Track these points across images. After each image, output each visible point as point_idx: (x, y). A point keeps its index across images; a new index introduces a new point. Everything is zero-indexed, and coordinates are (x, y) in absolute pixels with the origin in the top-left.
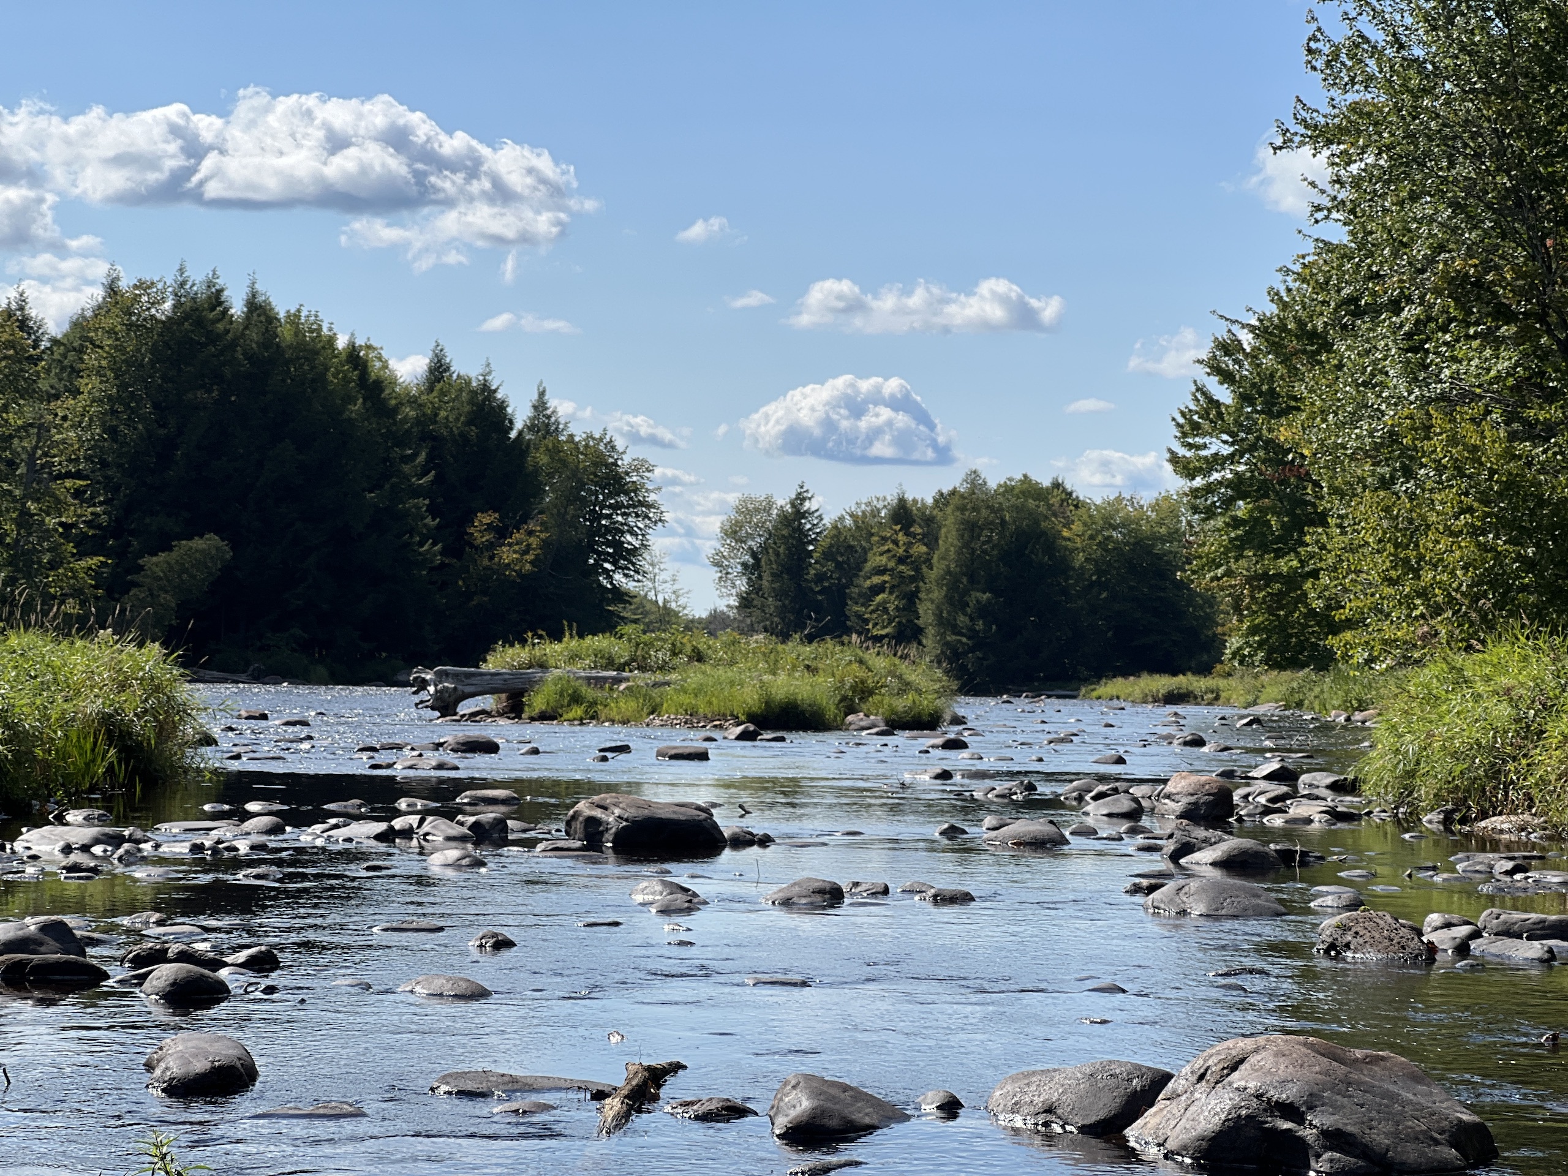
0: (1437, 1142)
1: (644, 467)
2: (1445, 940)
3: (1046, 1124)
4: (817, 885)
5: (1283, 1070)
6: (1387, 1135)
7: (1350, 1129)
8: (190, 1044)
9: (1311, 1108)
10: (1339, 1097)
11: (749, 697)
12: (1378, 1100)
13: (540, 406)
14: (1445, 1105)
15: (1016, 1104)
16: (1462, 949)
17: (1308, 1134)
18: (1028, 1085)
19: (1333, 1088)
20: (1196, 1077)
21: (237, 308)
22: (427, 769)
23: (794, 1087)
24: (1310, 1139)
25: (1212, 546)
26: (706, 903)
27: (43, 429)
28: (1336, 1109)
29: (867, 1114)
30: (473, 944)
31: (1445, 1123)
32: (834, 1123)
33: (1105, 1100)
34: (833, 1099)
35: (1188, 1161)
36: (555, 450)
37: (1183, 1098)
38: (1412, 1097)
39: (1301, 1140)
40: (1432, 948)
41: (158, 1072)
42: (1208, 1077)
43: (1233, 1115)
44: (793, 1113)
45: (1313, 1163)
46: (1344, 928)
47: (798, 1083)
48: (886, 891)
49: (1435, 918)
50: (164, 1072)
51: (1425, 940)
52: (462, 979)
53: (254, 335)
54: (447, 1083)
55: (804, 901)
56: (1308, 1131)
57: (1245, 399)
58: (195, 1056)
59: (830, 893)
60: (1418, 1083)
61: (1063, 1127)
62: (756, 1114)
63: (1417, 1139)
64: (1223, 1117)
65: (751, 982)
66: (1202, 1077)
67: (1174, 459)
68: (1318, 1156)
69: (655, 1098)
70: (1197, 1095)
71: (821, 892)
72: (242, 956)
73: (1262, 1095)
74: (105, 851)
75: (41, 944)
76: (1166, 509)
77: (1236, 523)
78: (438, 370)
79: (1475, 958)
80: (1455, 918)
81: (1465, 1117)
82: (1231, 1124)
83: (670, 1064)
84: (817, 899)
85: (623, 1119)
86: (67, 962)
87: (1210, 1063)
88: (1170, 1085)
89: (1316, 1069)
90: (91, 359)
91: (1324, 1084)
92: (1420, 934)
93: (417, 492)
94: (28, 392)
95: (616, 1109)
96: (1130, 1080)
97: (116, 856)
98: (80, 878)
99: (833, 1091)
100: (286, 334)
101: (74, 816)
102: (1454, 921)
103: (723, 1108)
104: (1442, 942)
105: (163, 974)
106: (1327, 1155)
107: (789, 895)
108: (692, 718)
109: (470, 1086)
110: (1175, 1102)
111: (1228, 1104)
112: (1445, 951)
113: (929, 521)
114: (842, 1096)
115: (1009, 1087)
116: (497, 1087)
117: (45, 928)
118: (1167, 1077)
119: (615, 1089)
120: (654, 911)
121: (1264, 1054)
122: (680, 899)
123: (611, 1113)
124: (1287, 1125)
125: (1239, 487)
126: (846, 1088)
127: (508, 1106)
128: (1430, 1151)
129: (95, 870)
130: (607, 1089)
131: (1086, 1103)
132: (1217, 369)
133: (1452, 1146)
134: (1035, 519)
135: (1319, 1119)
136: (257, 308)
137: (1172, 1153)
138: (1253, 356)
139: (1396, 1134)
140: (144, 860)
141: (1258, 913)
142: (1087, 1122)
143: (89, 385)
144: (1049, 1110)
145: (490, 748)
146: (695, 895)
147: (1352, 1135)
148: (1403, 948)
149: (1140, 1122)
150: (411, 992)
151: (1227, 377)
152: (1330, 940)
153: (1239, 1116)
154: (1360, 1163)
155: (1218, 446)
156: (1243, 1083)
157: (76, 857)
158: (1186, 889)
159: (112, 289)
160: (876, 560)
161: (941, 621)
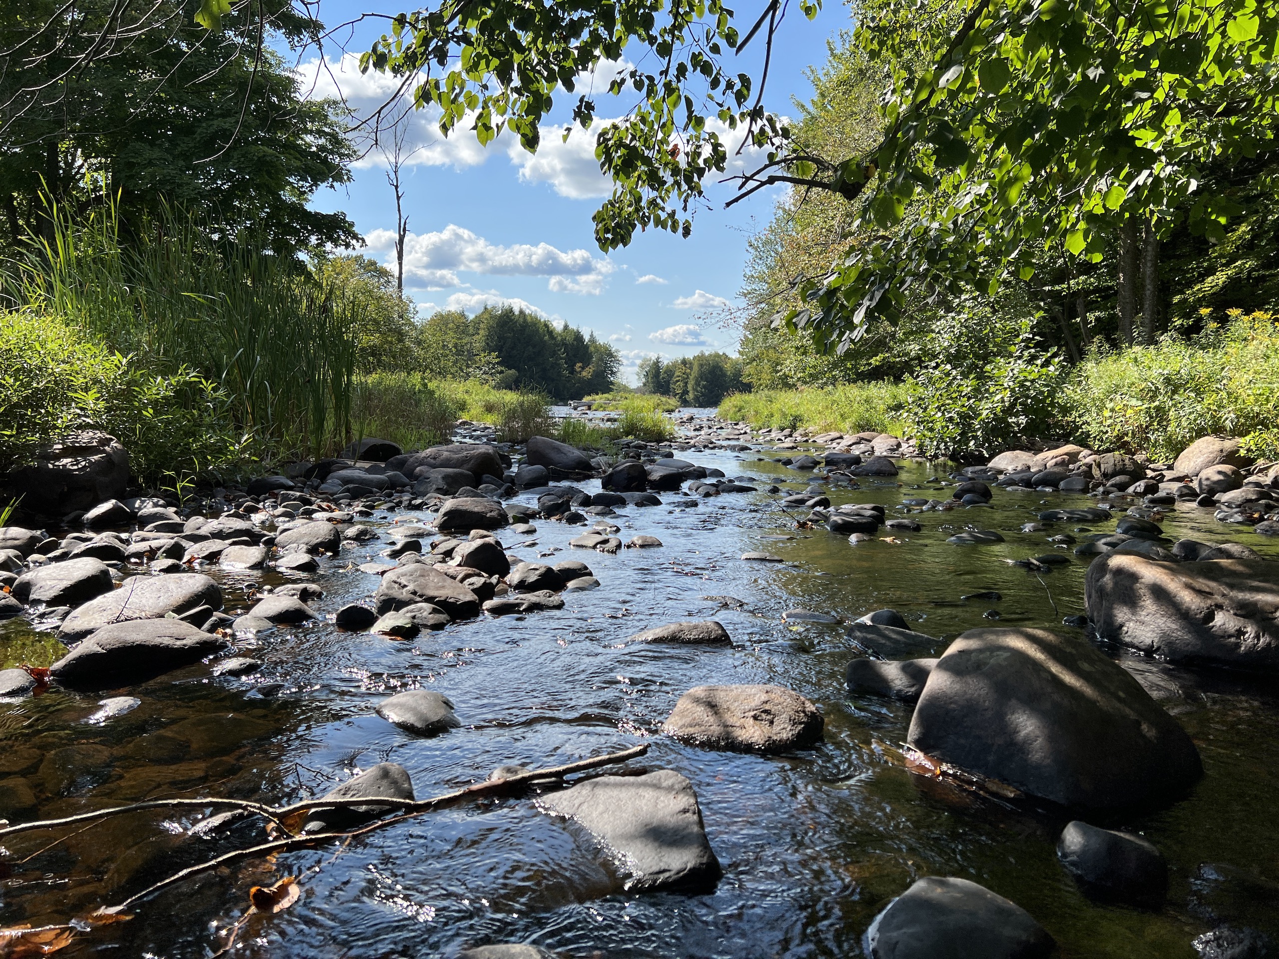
1: (617, 351)
13: (592, 336)
21: (517, 313)
27: (471, 343)
36: (596, 347)
53: (521, 320)
78: (566, 327)
93: (562, 358)
94: (467, 334)
100: (529, 319)
113: (691, 363)
134: (718, 362)
136: (521, 312)
159: (485, 308)
160: (677, 374)
161: (693, 389)
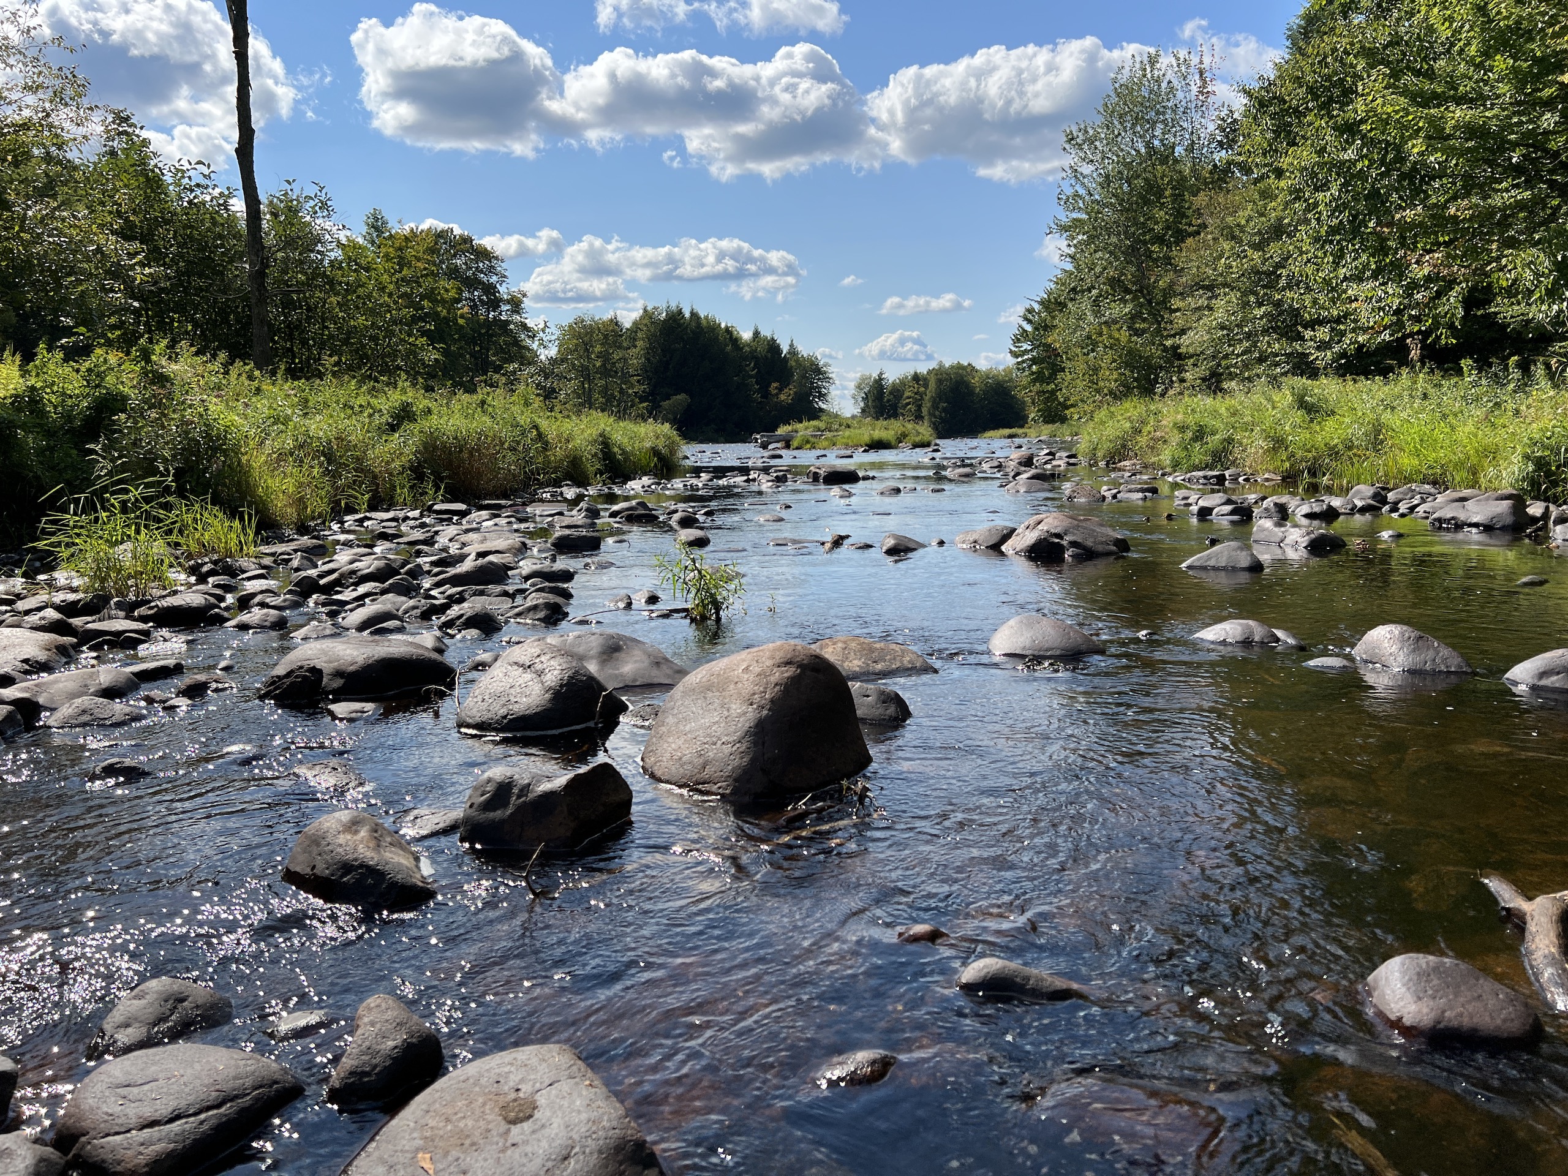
0: (1109, 545)
1: (827, 365)
4: (892, 488)
5: (1056, 523)
6: (1092, 542)
11: (866, 439)
12: (1088, 531)
13: (791, 345)
14: (1112, 533)
18: (967, 535)
19: (1073, 528)
21: (687, 315)
22: (759, 464)
23: (888, 537)
25: (1024, 382)
27: (625, 360)
31: (1112, 539)
33: (994, 538)
34: (901, 540)
36: (797, 361)
42: (1030, 527)
43: (1039, 538)
45: (1066, 552)
47: (890, 536)
49: (1105, 488)
51: (1102, 494)
53: (694, 324)
55: (888, 493)
56: (1065, 542)
57: (1036, 329)
59: (896, 490)
67: (1011, 352)
71: (893, 490)
72: (702, 512)
74: (655, 487)
76: (1008, 371)
77: (1033, 373)
78: (756, 334)
81: (1119, 537)
84: (892, 492)
87: (1031, 523)
88: (1017, 531)
90: (639, 335)
91: (1070, 527)
92: (1100, 493)
93: (751, 377)
94: (620, 347)
96: (1003, 531)
97: (659, 488)
100: (704, 322)
103: (865, 545)
106: (1071, 549)
107: (883, 491)
108: (847, 446)
110: (1018, 537)
113: (925, 379)
114: (905, 540)
115: (961, 536)
118: (1015, 529)
122: (846, 493)
125: (1034, 361)
126: (906, 537)
131: (988, 539)
132: (1026, 319)
133: (1114, 546)
134: (962, 376)
136: (694, 314)
138: (1039, 313)
142: (988, 545)
143: (640, 343)
145: (780, 457)
146: (851, 492)
147: (1080, 543)
148: (1094, 496)
151: (1029, 321)
152: (1069, 495)
153: (1041, 538)
155: (1026, 346)
156: (1042, 528)
159: (645, 310)
160: (907, 394)
161: (930, 414)
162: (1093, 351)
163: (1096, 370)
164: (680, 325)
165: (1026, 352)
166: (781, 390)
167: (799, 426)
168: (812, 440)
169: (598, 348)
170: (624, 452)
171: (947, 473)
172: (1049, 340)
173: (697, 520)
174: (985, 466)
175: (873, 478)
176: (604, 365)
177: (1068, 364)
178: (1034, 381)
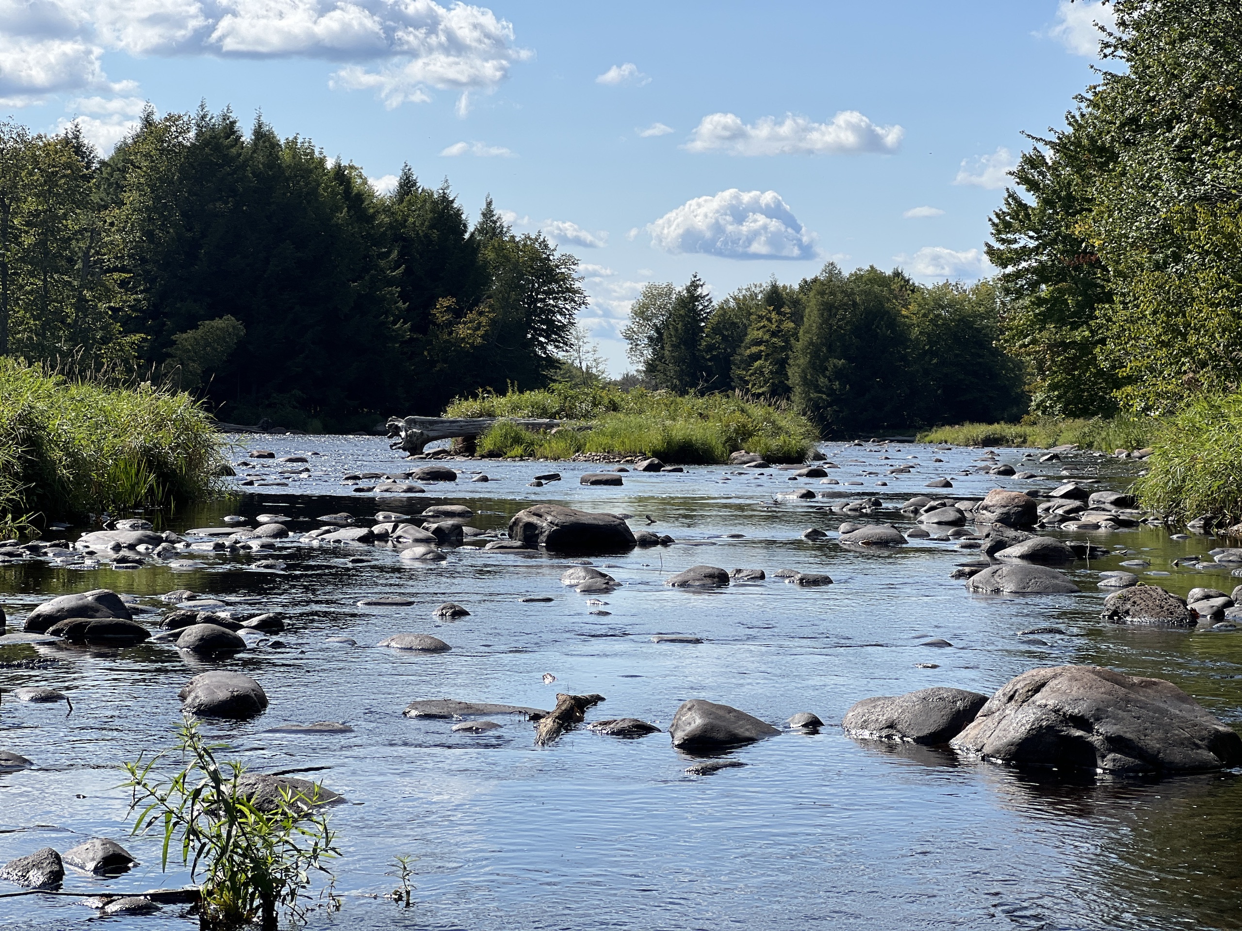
0: (1198, 747)
1: (569, 261)
2: (1204, 608)
3: (889, 737)
4: (708, 571)
5: (1076, 691)
6: (1159, 740)
7: (1128, 735)
8: (214, 680)
9: (1098, 719)
10: (1120, 712)
11: (654, 438)
12: (1151, 714)
13: (488, 214)
14: (1205, 719)
15: (865, 721)
16: (1218, 615)
17: (1095, 739)
18: (874, 707)
19: (1116, 704)
20: (1006, 698)
21: (247, 137)
22: (399, 491)
23: (690, 709)
24: (1097, 744)
25: (1021, 320)
26: (619, 585)
27: (95, 233)
28: (1118, 720)
29: (747, 730)
30: (435, 614)
31: (1204, 732)
32: (721, 736)
33: (934, 718)
34: (720, 718)
35: (1000, 762)
36: (500, 248)
37: (997, 714)
38: (1178, 712)
39: (1090, 745)
40: (1194, 615)
41: (189, 700)
42: (1016, 697)
43: (1036, 725)
44: (689, 729)
45: (1099, 762)
46: (1125, 599)
47: (694, 706)
48: (762, 576)
49: (1197, 592)
50: (194, 700)
51: (1189, 607)
52: (427, 637)
53: (260, 158)
54: (416, 709)
55: (697, 583)
56: (1095, 738)
57: (1047, 202)
58: (219, 687)
59: (718, 577)
60: (1183, 702)
61: (901, 738)
62: (660, 731)
63: (1183, 744)
64: (1028, 727)
65: (656, 640)
66: (1011, 698)
67: (991, 251)
68: (1103, 757)
69: (580, 720)
70: (1008, 712)
71: (711, 576)
72: (255, 621)
73: (1059, 710)
74: (147, 549)
75: (97, 611)
76: (984, 292)
77: (1040, 302)
78: (407, 185)
79: (1228, 621)
80: (1213, 591)
81: (1221, 728)
82: (1034, 732)
83: (592, 696)
84: (708, 581)
85: (554, 734)
86: (117, 624)
87: (1018, 687)
88: (986, 705)
89: (1101, 691)
90: (132, 177)
91: (1109, 701)
92: (1185, 603)
93: (391, 282)
94: (83, 204)
95: (549, 726)
96: (955, 702)
97: (155, 552)
98: (127, 567)
99: (721, 713)
100: (286, 156)
101: (123, 525)
102: (1212, 594)
103: (634, 726)
104: (1202, 609)
105: (192, 633)
106: (1111, 756)
107: (686, 579)
108: (609, 454)
109: (434, 711)
110: (990, 718)
111: (1032, 717)
112: (1204, 616)
113: (796, 302)
114: (728, 716)
115: (859, 710)
116: (455, 711)
117: (99, 599)
118: (983, 700)
119: (548, 713)
120: (578, 590)
121: (1060, 679)
122: (600, 582)
123: (545, 729)
124: (1079, 733)
125: (1043, 274)
126: (730, 710)
127: (463, 725)
128: (1193, 754)
129: (140, 562)
130: (541, 714)
131: (920, 720)
132: (1024, 179)
133: (1210, 750)
134: (880, 300)
135: (1103, 728)
136: (262, 136)
137: (988, 756)
138: (1054, 169)
139: (1165, 740)
140: (178, 555)
141: (1057, 590)
142: (921, 734)
143: (130, 197)
144: (891, 726)
145: (450, 476)
146: (611, 579)
147: (1130, 740)
148: (1171, 613)
149: (962, 734)
150: (388, 646)
151: (1033, 186)
152: (1113, 608)
153: (1041, 726)
154: (1137, 762)
155: (1026, 241)
156: (1044, 702)
157: (124, 553)
158: (1000, 572)
159: (148, 121)
160: (754, 334)
161: (805, 382)
162: (1177, 258)
163: (1182, 303)
164: (228, 160)
165: (1025, 253)
166: (458, 314)
167: (498, 402)
168: (528, 435)
169: (31, 204)
170: (76, 461)
171: (838, 534)
172: (1078, 230)
173: (239, 645)
174: (927, 521)
175: (666, 542)
176: (42, 243)
177: (1118, 286)
178: (1042, 320)
